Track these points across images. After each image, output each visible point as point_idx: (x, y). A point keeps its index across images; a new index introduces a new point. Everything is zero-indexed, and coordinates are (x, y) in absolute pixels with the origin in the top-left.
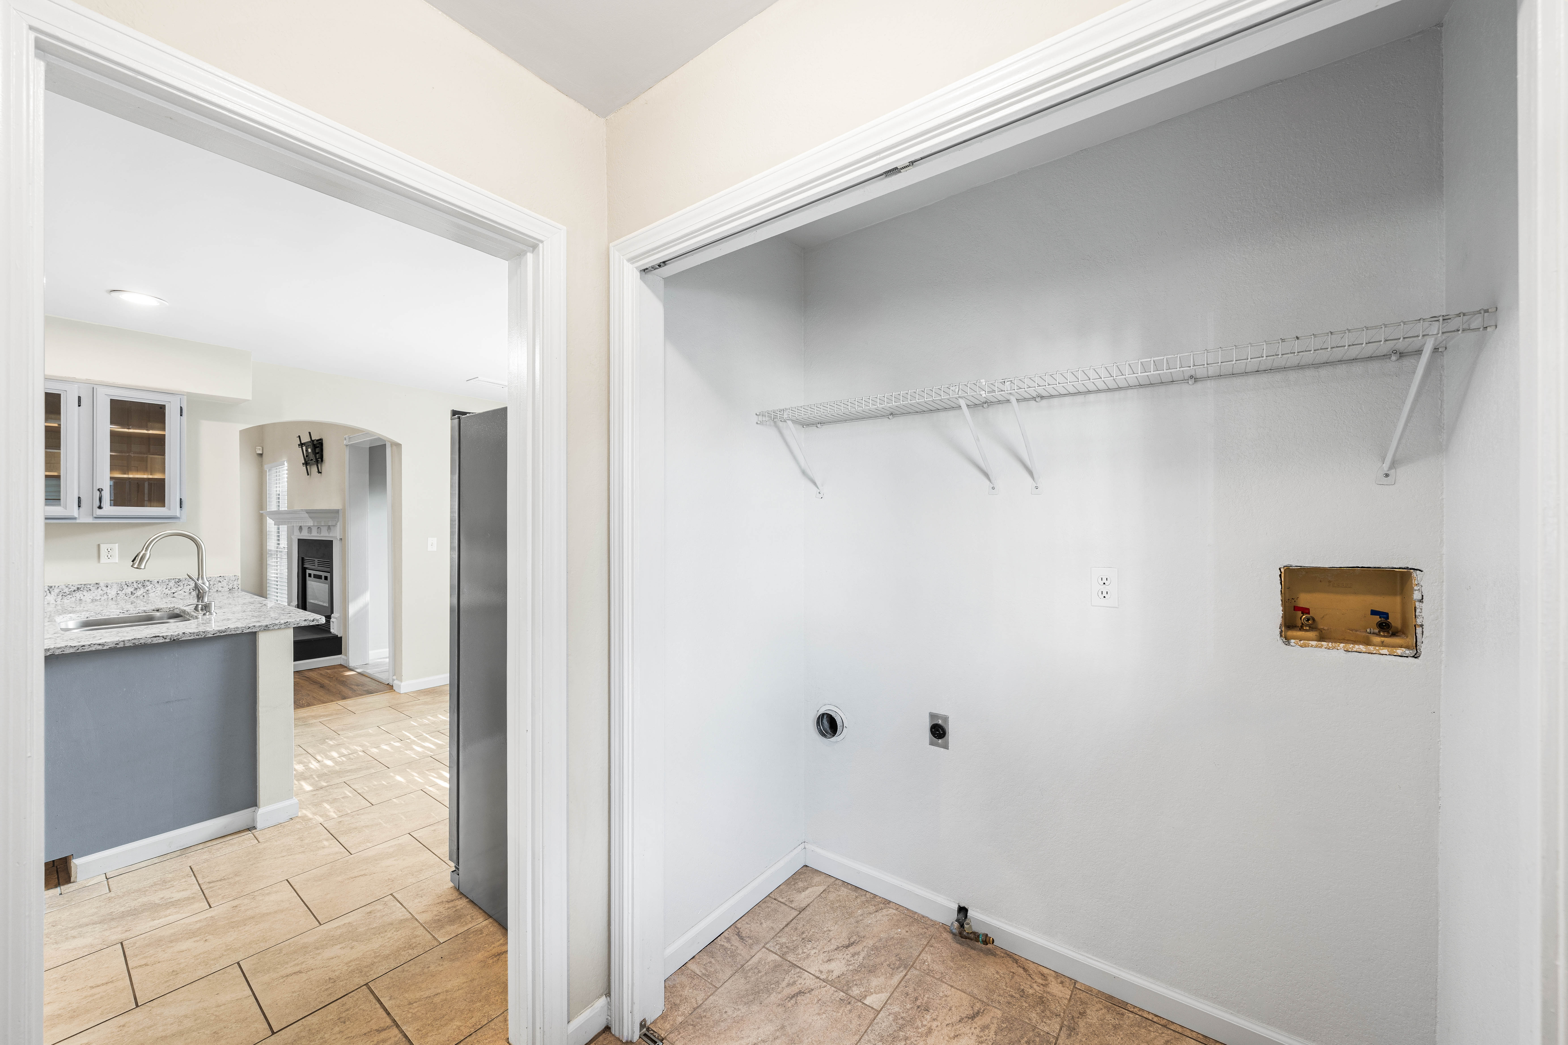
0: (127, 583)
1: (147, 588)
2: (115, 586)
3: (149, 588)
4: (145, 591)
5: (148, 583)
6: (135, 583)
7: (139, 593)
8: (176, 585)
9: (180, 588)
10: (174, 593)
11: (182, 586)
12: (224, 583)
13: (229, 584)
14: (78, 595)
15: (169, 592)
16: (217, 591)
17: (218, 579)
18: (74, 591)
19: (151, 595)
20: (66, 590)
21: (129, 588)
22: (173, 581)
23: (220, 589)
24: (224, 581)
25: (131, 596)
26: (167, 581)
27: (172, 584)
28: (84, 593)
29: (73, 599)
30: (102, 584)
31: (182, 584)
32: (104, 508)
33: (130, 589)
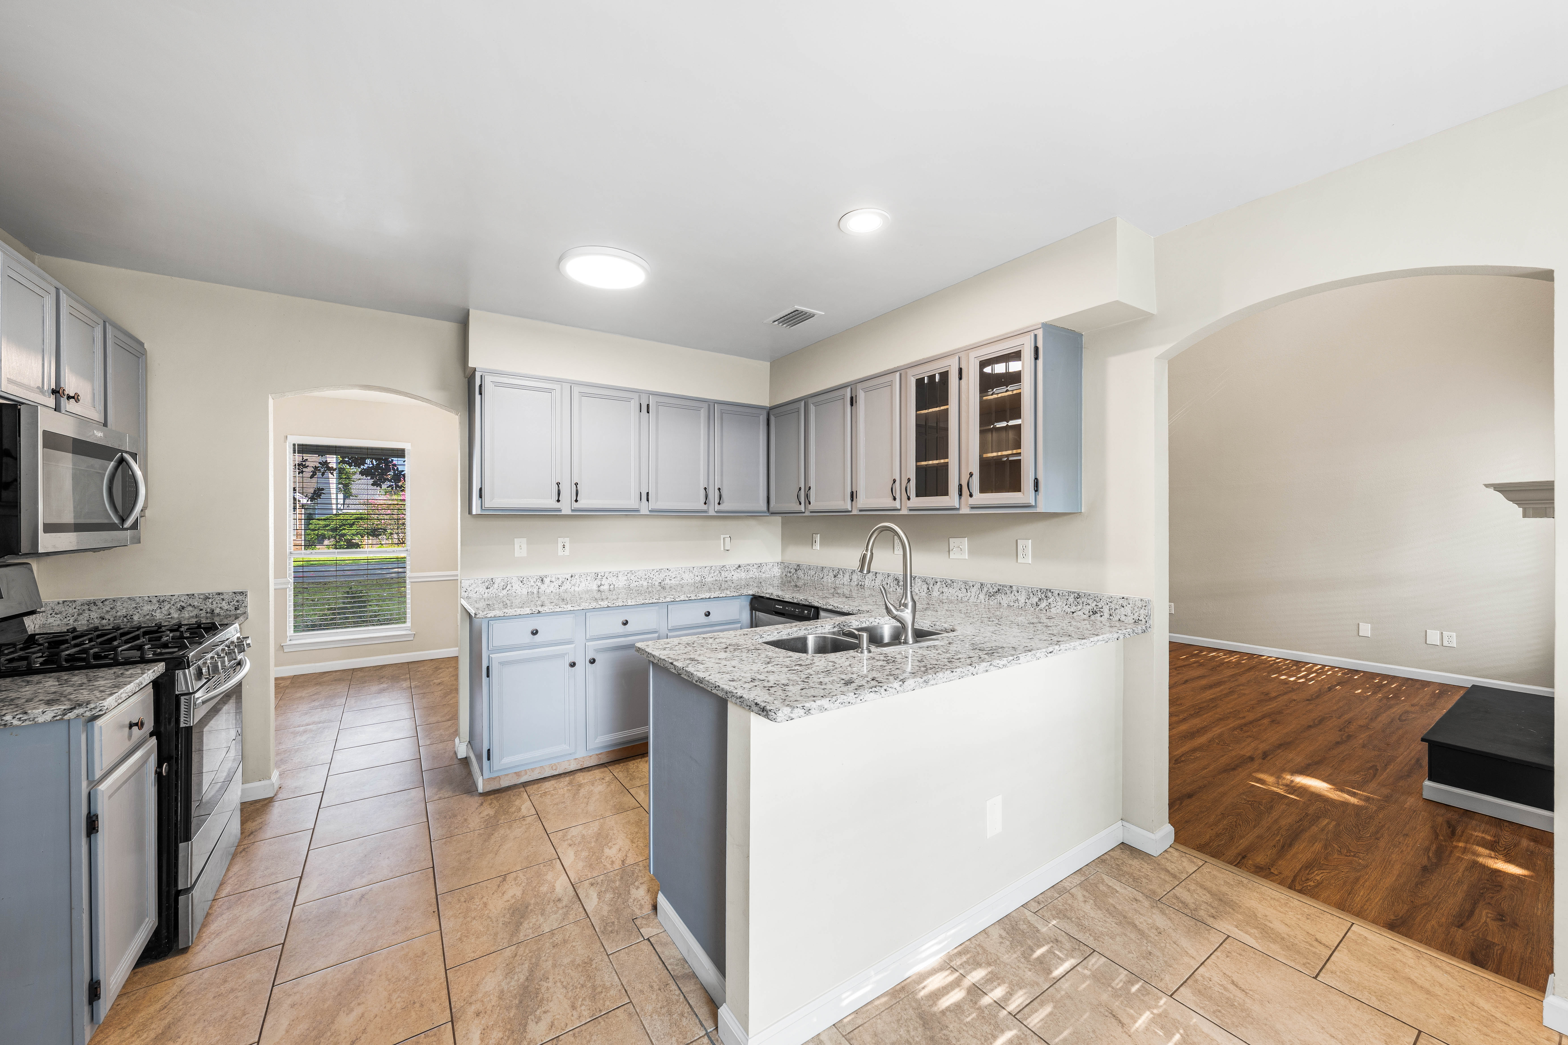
0: (1033, 590)
1: (1049, 601)
2: (1023, 593)
3: (1050, 600)
4: (1047, 604)
5: (1050, 594)
6: (1039, 591)
7: (1043, 605)
8: (1075, 602)
9: (1079, 607)
10: (1073, 613)
11: (1081, 605)
12: (1128, 609)
13: (1134, 612)
14: (999, 597)
15: (1069, 609)
16: (1119, 620)
17: (1121, 601)
18: (996, 592)
19: (1053, 610)
20: (991, 590)
21: (1035, 597)
22: (1072, 596)
23: (1123, 618)
24: (1128, 605)
25: (1036, 607)
26: (1067, 594)
27: (1071, 599)
28: (1003, 597)
29: (996, 601)
30: (1014, 588)
31: (1081, 602)
32: (974, 496)
33: (1035, 600)
